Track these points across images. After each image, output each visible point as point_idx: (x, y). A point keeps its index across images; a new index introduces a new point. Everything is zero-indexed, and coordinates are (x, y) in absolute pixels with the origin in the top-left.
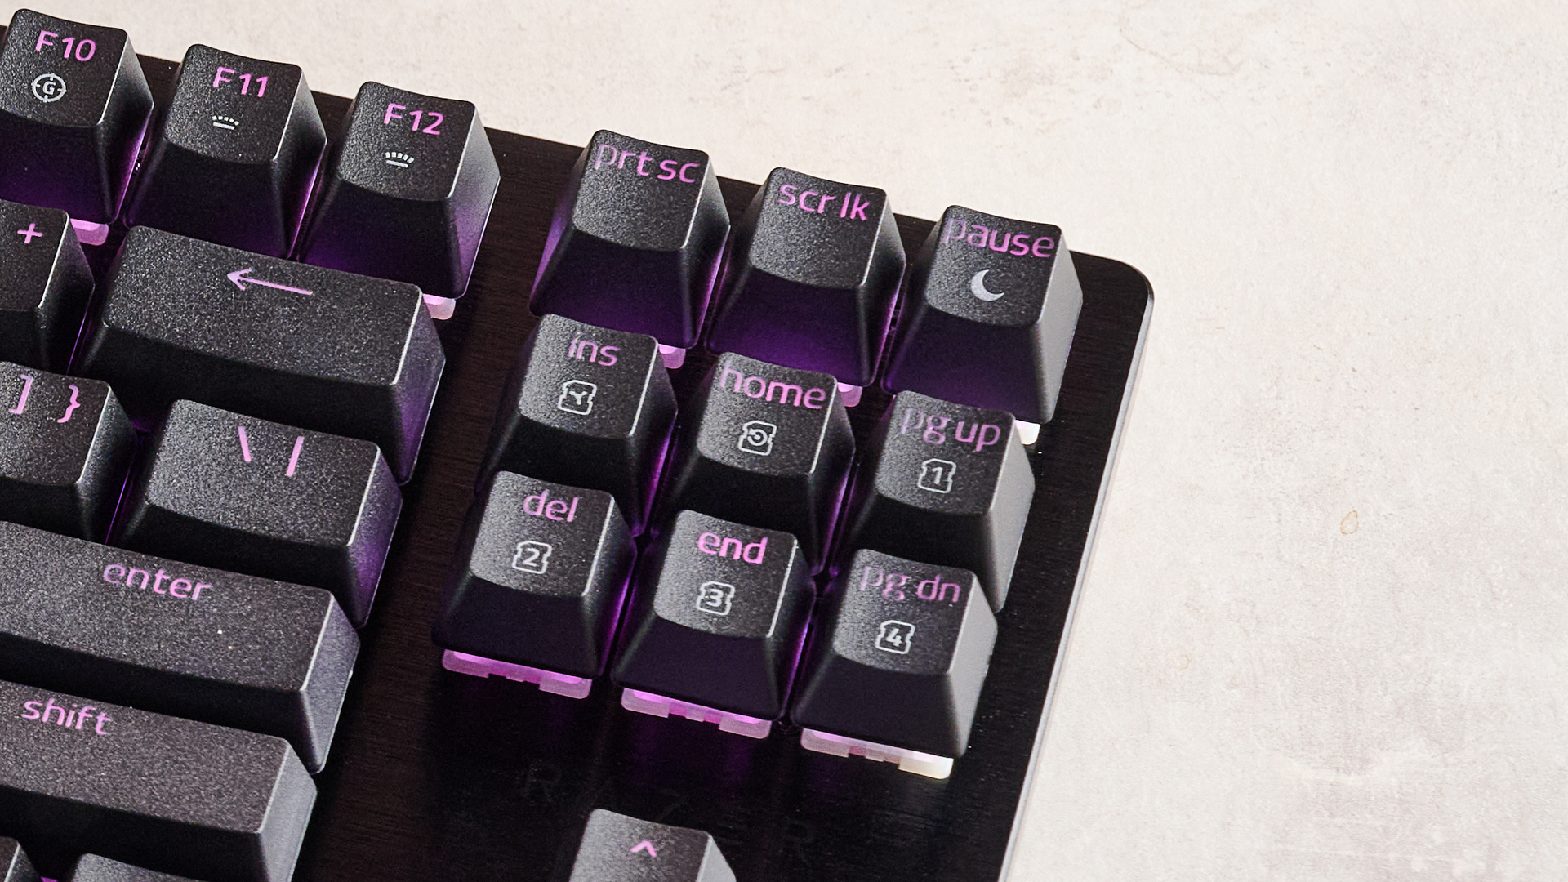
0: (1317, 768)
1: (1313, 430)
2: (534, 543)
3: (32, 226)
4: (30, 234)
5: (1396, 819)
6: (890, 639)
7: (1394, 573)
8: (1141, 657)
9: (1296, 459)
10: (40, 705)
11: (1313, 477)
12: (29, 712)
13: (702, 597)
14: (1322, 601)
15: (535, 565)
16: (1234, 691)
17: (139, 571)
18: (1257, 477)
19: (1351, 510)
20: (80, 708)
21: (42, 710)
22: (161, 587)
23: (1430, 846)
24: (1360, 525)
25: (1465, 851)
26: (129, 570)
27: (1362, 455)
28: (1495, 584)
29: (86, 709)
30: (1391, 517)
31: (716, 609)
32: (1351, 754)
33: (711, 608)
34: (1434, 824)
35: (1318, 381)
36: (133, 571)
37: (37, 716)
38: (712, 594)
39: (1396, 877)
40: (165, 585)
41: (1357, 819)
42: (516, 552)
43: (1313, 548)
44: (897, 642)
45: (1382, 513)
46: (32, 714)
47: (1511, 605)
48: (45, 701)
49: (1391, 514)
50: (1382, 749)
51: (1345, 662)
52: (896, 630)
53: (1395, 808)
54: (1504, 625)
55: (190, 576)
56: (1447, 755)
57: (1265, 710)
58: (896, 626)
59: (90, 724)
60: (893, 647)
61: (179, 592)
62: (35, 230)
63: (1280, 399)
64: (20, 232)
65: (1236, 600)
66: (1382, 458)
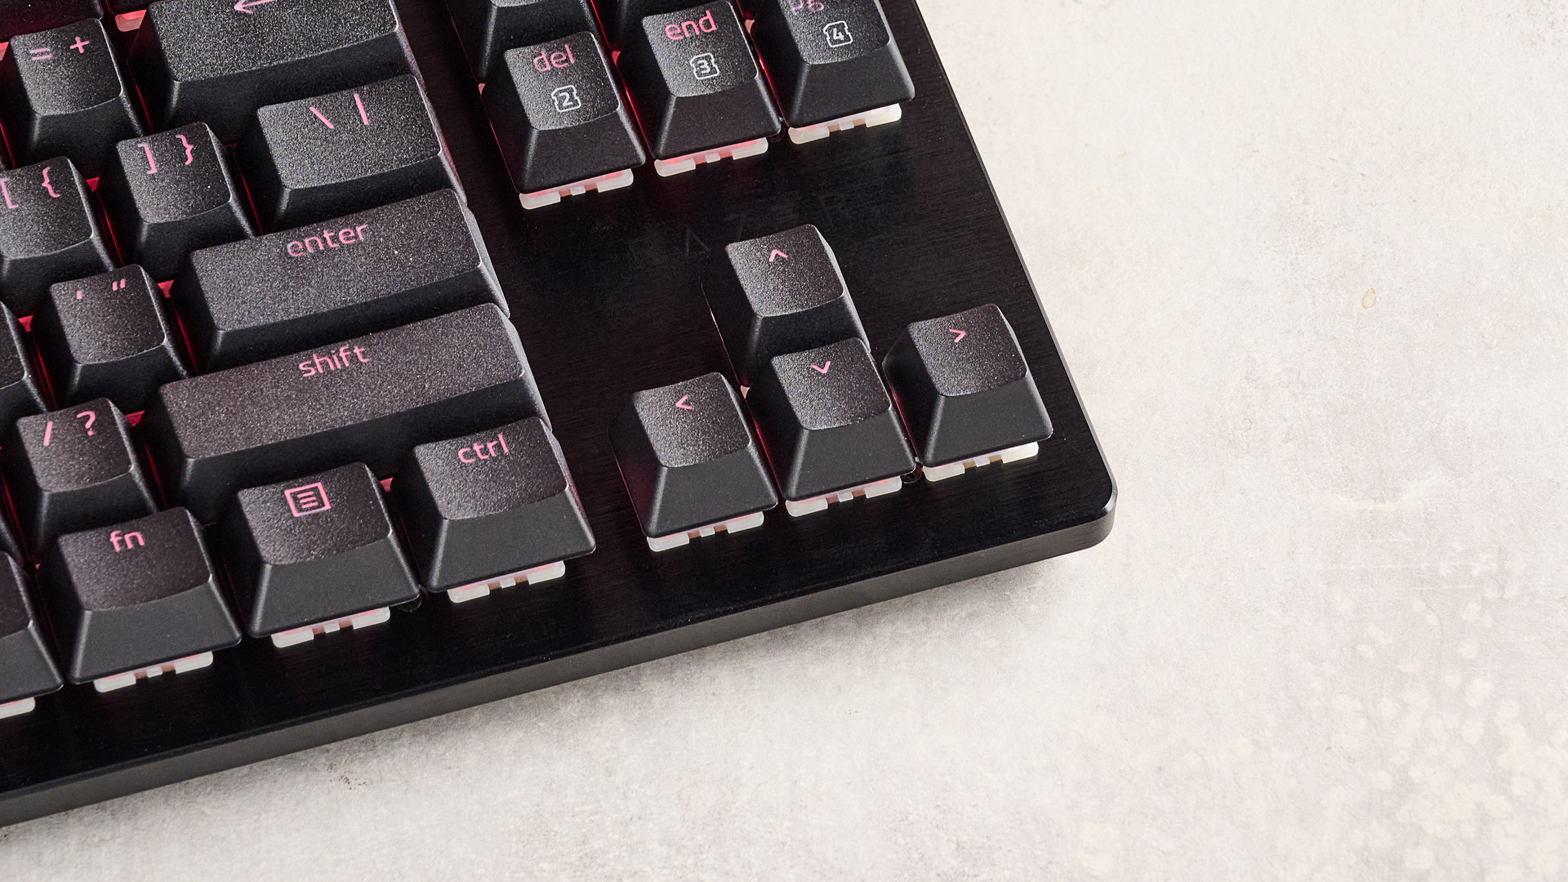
0: (1359, 500)
1: (1335, 227)
2: (561, 89)
3: (78, 39)
4: (79, 45)
5: (1424, 535)
6: (835, 37)
7: (1407, 336)
8: (1214, 424)
9: (1323, 251)
10: (310, 362)
11: (1337, 264)
12: (306, 372)
13: (695, 70)
14: (1352, 364)
15: (571, 103)
16: (1288, 444)
17: (311, 239)
18: (1294, 269)
19: (1369, 288)
20: (338, 352)
21: (313, 365)
22: (333, 242)
23: (1452, 554)
24: (1378, 299)
25: (1481, 555)
26: (304, 242)
27: (1375, 242)
28: (1486, 336)
29: (342, 349)
30: (1401, 290)
31: (710, 73)
32: (1384, 486)
33: (705, 75)
34: (1454, 536)
35: (1336, 186)
36: (307, 241)
37: (313, 372)
38: (700, 64)
39: (1427, 582)
40: (335, 239)
41: (1394, 538)
42: (554, 101)
43: (1342, 322)
44: (841, 37)
45: (1393, 288)
46: (310, 371)
47: (1501, 352)
48: (310, 358)
49: (1401, 288)
50: (1408, 479)
51: (1374, 412)
52: (835, 30)
53: (1423, 526)
54: (1496, 368)
55: (347, 226)
56: (1460, 479)
57: (1314, 457)
58: (833, 27)
59: (353, 358)
60: (841, 42)
61: (348, 239)
62: (82, 41)
63: (1307, 203)
64: (72, 47)
65: (1284, 370)
66: (1390, 243)
